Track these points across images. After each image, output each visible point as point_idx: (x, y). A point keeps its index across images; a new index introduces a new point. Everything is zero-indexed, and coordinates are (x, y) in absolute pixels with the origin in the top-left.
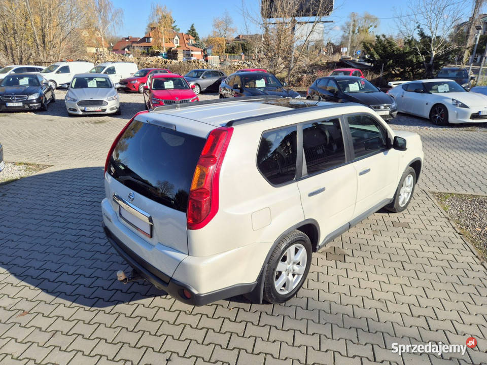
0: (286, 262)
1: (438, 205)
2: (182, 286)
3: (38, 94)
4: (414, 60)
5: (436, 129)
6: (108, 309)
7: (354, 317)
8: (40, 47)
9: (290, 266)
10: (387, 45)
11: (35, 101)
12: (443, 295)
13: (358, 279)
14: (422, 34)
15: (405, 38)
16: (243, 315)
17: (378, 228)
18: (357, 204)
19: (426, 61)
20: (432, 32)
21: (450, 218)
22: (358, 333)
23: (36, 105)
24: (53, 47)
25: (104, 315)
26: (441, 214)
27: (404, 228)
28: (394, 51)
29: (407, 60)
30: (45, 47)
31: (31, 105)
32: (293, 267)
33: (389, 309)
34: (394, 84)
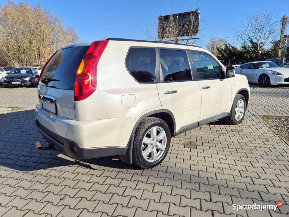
0: (151, 138)
1: (263, 121)
2: (73, 143)
3: (30, 77)
4: (249, 56)
5: (263, 88)
6: (31, 172)
7: (199, 177)
8: (37, 57)
9: (154, 142)
10: (232, 49)
11: (28, 81)
12: (265, 165)
13: (205, 157)
14: (252, 42)
15: (242, 45)
16: (121, 175)
17: (222, 132)
18: (202, 108)
19: (256, 57)
20: (258, 41)
21: (271, 127)
22: (201, 186)
23: (28, 83)
24: (44, 57)
25: (27, 175)
26: (264, 125)
27: (239, 132)
28: (236, 52)
29: (244, 57)
30: (39, 57)
31: (25, 83)
32: (156, 143)
33: (224, 173)
34: (236, 66)
